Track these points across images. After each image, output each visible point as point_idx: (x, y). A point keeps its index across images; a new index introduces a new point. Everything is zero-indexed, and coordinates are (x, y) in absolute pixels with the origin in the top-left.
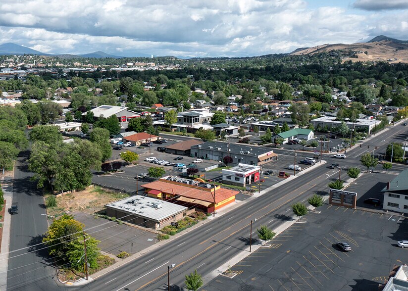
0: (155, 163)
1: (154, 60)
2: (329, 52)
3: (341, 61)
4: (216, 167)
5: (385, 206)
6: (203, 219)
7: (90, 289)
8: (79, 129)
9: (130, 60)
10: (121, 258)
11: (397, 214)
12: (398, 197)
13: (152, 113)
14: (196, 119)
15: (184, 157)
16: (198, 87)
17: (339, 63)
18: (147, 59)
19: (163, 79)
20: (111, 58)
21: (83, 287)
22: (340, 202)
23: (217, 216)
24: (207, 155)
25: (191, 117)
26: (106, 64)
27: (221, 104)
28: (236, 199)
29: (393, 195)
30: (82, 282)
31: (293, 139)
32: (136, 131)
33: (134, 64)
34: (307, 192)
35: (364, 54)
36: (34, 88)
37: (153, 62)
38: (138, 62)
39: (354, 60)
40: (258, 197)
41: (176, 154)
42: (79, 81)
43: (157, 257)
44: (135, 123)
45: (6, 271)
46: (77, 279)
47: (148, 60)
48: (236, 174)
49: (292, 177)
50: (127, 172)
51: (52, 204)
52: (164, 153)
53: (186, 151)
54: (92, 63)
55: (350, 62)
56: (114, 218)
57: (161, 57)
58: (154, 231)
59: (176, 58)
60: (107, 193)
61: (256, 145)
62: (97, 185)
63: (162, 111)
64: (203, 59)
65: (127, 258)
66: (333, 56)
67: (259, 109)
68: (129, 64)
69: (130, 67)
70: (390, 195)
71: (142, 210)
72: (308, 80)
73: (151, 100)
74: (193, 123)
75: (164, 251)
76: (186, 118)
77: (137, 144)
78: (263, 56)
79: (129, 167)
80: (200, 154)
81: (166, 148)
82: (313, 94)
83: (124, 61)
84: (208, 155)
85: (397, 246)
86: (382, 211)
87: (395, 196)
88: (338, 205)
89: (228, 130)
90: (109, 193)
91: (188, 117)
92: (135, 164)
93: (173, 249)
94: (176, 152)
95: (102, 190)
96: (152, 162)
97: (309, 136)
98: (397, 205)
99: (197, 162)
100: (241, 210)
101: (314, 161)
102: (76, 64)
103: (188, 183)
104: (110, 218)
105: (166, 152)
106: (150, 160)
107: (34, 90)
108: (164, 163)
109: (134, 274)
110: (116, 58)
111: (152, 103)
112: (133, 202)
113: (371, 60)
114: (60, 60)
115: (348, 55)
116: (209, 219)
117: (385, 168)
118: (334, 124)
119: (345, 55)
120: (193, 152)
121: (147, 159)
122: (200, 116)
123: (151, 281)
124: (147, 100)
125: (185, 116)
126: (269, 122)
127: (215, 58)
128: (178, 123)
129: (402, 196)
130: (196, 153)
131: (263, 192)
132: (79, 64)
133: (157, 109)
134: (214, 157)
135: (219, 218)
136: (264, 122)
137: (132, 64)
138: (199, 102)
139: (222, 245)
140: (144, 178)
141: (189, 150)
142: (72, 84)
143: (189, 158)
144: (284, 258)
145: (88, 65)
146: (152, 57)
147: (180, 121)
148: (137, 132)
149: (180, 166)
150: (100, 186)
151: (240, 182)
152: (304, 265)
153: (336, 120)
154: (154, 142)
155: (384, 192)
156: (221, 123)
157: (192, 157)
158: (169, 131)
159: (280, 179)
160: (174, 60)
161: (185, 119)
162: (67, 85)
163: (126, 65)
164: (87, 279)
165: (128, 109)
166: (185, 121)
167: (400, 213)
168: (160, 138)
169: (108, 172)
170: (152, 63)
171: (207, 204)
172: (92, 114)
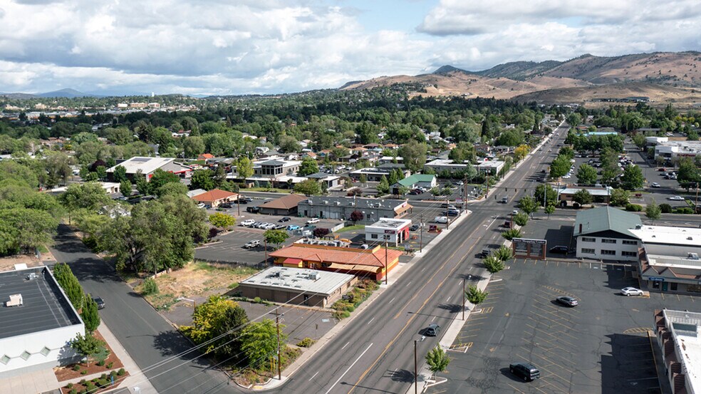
0: (256, 227)
1: (157, 99)
2: (392, 86)
3: (408, 97)
4: (341, 226)
5: (579, 253)
6: (376, 288)
7: (293, 390)
8: (111, 192)
9: (122, 100)
10: (305, 346)
11: (595, 261)
12: (594, 240)
13: (204, 166)
14: (279, 169)
15: (292, 218)
16: (245, 132)
17: (406, 99)
18: (147, 97)
19: (191, 123)
20: (91, 98)
21: (281, 388)
22: (526, 254)
23: (390, 283)
24: (321, 213)
25: (272, 167)
26: (86, 106)
27: (292, 151)
28: (399, 261)
29: (587, 239)
30: (274, 383)
31: (414, 188)
32: (203, 188)
33: (129, 105)
34: (475, 247)
35: (433, 87)
36: (7, 138)
37: (157, 102)
38: (135, 102)
39: (424, 96)
40: (424, 257)
41: (276, 214)
42: (67, 127)
43: (353, 340)
44: (202, 177)
45: (149, 384)
46: (265, 380)
47: (148, 99)
48: (385, 231)
49: (445, 232)
50: (225, 241)
51: (151, 290)
52: (259, 215)
53: (290, 210)
54: (63, 105)
55: (420, 97)
56: (258, 299)
57: (167, 96)
58: (322, 310)
59: (188, 96)
60: (219, 269)
61: (372, 197)
62: (200, 260)
63: (217, 163)
64: (225, 97)
65: (313, 346)
66: (397, 90)
67: (345, 155)
68: (120, 105)
69: (123, 109)
70: (584, 240)
71: (296, 284)
72: (384, 120)
73: (196, 149)
74: (276, 175)
75: (355, 333)
76: (266, 168)
77: (213, 206)
78: (307, 92)
79: (222, 235)
80: (312, 212)
81: (260, 208)
82: (403, 135)
83: (114, 101)
84: (324, 212)
85: (622, 294)
86: (576, 260)
87: (590, 240)
88: (524, 257)
89: (327, 181)
90: (222, 269)
91: (268, 166)
92: (229, 231)
93: (364, 329)
94: (276, 212)
95: (211, 267)
96: (251, 227)
97: (432, 183)
98: (593, 251)
99: (313, 222)
100: (414, 273)
101: (458, 211)
102: (39, 105)
103: (336, 244)
104: (250, 300)
105: (261, 214)
106: (247, 224)
107: (7, 141)
108: (270, 227)
109: (338, 364)
110: (99, 98)
111: (198, 152)
112: (277, 275)
113: (443, 96)
114: (11, 101)
115: (415, 89)
116: (383, 289)
117: (549, 212)
118: (454, 168)
119: (412, 90)
120: (301, 210)
121: (243, 223)
122: (283, 166)
123: (368, 369)
124: (189, 149)
125: (263, 166)
126: (372, 169)
127: (241, 96)
128: (254, 176)
129: (599, 239)
130: (306, 212)
131: (425, 251)
132: (44, 107)
133: (206, 160)
134: (332, 215)
135: (395, 286)
136: (368, 169)
137: (125, 105)
138: (261, 150)
139: (423, 317)
140: (256, 246)
141: (296, 207)
142: (56, 133)
143: (296, 218)
144: (509, 323)
145: (58, 108)
146: (153, 96)
147: (257, 172)
148: (206, 190)
149: (294, 228)
150: (204, 260)
151: (391, 241)
152: (537, 327)
153: (453, 163)
154: (236, 202)
155: (577, 236)
156: (314, 173)
157: (300, 216)
158: (245, 187)
159: (432, 234)
160: (185, 98)
161: (264, 170)
162: (49, 134)
163: (117, 106)
164: (280, 379)
165: (175, 160)
166: (264, 173)
167: (599, 260)
168: (240, 197)
169: (200, 243)
170: (155, 104)
171: (374, 270)
172: (123, 169)
